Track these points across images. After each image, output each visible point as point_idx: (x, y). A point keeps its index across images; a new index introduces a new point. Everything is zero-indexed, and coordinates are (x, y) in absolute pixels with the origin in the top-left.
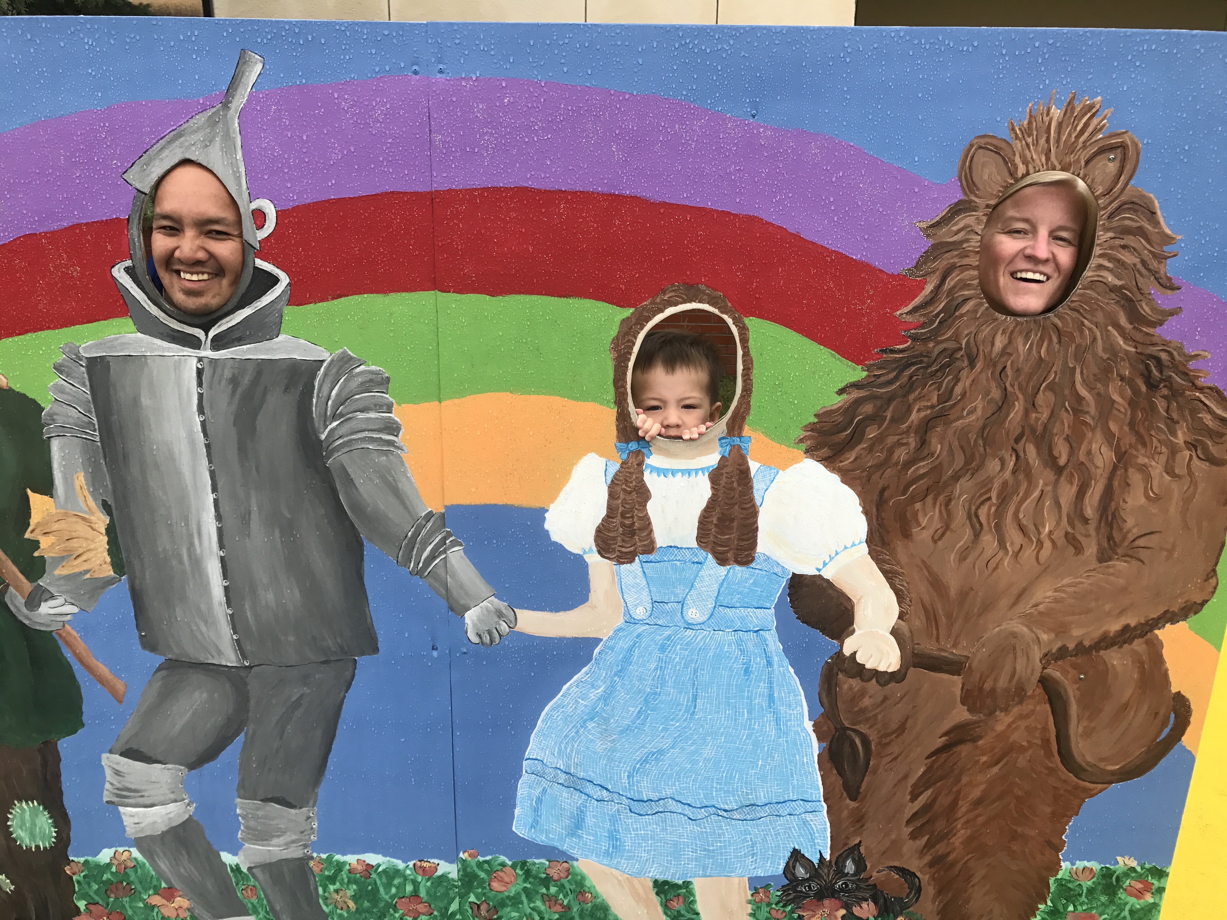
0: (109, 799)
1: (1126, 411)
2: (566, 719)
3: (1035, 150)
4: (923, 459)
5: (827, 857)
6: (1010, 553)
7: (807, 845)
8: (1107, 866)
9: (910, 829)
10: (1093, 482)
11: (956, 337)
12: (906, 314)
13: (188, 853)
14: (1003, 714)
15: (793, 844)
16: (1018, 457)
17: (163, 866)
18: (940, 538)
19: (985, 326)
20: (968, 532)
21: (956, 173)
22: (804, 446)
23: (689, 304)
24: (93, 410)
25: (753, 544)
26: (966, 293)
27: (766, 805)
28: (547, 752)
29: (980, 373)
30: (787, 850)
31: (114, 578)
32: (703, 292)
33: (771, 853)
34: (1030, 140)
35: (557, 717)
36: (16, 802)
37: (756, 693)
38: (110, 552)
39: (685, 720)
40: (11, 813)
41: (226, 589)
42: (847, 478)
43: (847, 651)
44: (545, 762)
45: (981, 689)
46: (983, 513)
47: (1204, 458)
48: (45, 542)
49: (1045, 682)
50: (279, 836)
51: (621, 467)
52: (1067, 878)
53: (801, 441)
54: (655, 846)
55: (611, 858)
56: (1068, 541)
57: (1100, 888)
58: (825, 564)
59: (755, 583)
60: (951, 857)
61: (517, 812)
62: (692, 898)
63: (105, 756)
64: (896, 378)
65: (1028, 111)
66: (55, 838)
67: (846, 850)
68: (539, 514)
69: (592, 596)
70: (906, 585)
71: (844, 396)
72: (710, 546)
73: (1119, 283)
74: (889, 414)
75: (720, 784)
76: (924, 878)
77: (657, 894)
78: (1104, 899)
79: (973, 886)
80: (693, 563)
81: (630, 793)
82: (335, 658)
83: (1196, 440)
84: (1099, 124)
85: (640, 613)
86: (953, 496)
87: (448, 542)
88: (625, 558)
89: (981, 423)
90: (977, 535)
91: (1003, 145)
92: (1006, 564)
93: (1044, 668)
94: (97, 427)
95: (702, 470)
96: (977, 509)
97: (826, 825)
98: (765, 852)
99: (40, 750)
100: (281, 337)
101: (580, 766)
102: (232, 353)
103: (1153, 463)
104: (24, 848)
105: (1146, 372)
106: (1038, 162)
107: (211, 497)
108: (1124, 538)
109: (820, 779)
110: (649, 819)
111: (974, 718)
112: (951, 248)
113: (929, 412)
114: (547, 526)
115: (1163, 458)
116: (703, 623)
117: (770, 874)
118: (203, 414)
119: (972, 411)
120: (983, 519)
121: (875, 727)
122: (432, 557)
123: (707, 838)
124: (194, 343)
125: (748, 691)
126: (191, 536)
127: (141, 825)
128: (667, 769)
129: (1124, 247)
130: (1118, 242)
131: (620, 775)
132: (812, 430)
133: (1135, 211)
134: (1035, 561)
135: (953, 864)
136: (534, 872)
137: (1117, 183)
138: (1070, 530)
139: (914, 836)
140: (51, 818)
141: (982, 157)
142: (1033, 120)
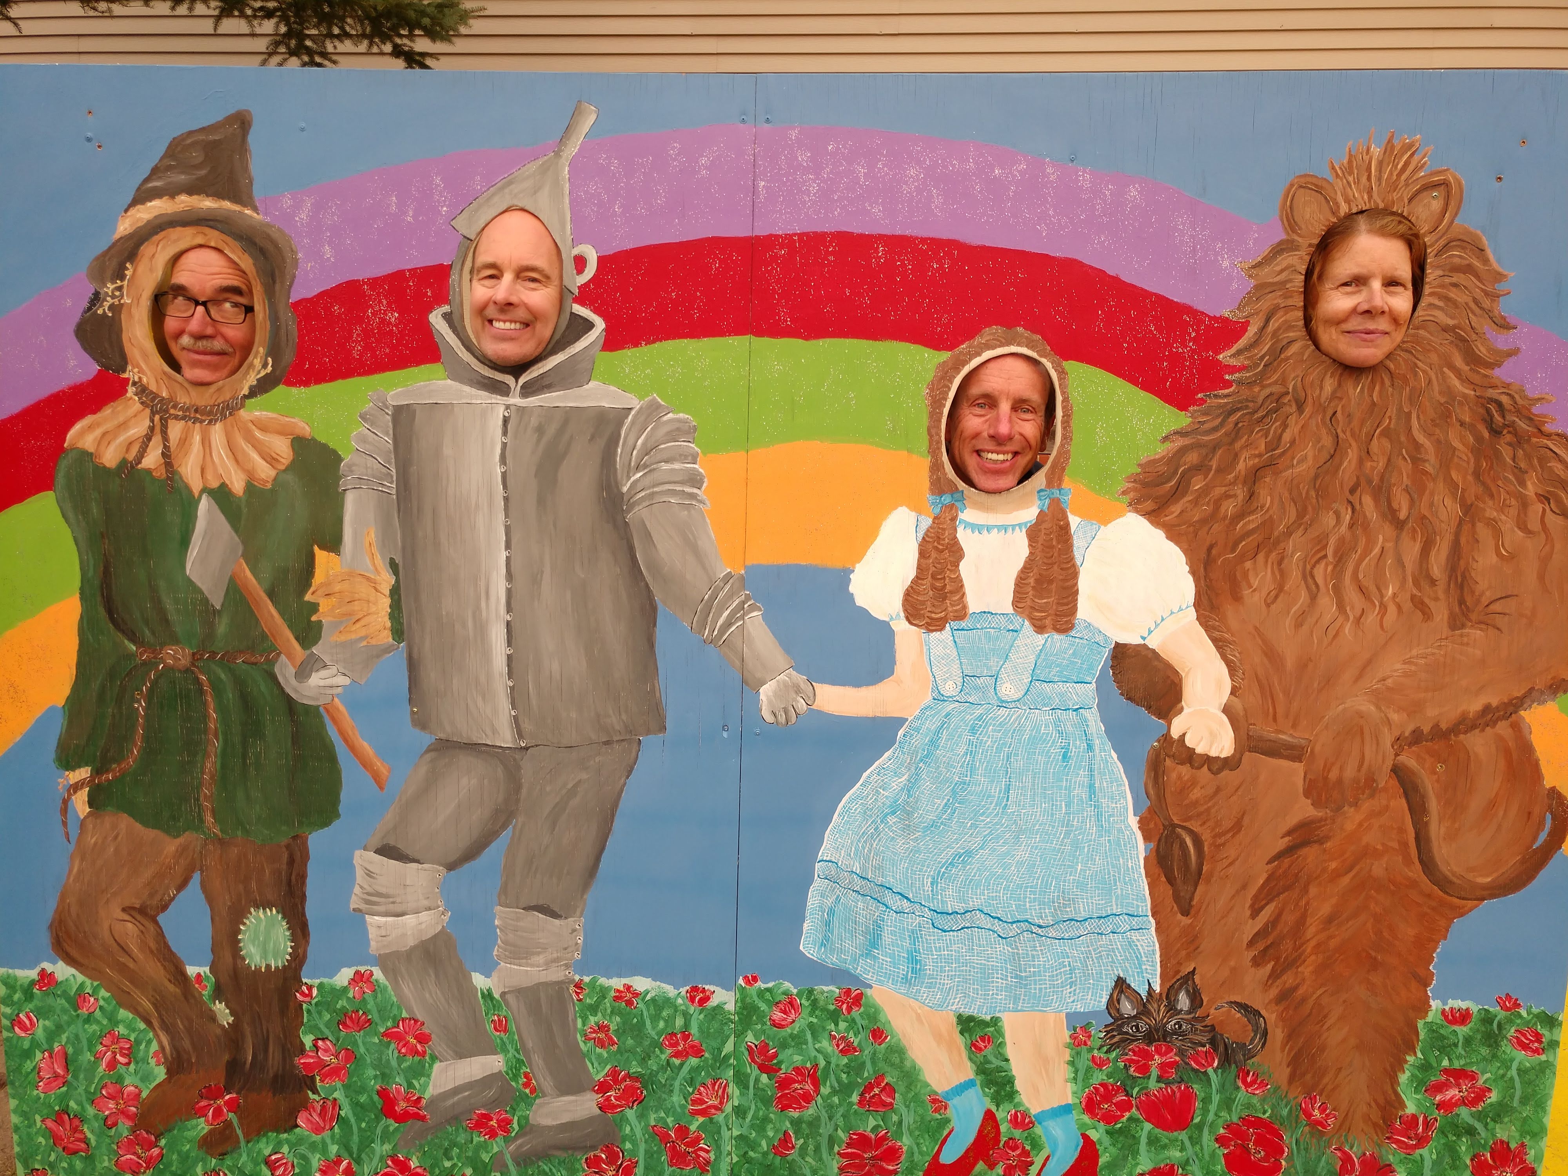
0: (356, 906)
1: (1468, 459)
2: (865, 812)
3: (1358, 189)
4: (1251, 513)
5: (1157, 988)
6: (1351, 618)
7: (1133, 972)
8: (1485, 1007)
9: (1252, 954)
10: (1438, 538)
11: (1283, 381)
12: (1230, 357)
13: (437, 976)
14: (1352, 809)
15: (1118, 970)
16: (1354, 510)
17: (406, 990)
18: (1273, 602)
19: (1311, 369)
20: (1304, 597)
21: (1277, 213)
22: (1126, 499)
23: (1006, 348)
24: (393, 460)
25: (1073, 610)
26: (1291, 334)
27: (1086, 920)
28: (843, 852)
29: (1310, 417)
30: (1111, 978)
31: (393, 645)
32: (1022, 336)
33: (1091, 981)
34: (1351, 179)
35: (855, 810)
36: (252, 910)
37: (1075, 782)
38: (392, 616)
39: (997, 815)
40: (244, 924)
41: (509, 657)
42: (1173, 535)
43: (1175, 733)
44: (839, 864)
45: (1326, 779)
46: (1319, 572)
47: (1558, 512)
48: (324, 605)
49: (1397, 771)
50: (539, 953)
51: (934, 522)
52: (1439, 1022)
53: (1124, 493)
54: (959, 971)
55: (910, 984)
56: (1415, 606)
57: (1479, 1036)
58: (1150, 632)
59: (1074, 654)
60: (1301, 991)
61: (806, 926)
62: (1001, 1040)
63: (358, 853)
64: (1222, 424)
65: (1347, 150)
66: (290, 954)
67: (1178, 980)
68: (843, 576)
69: (898, 669)
70: (1238, 655)
71: (1168, 445)
72: (1027, 613)
73: (1451, 322)
74: (1214, 464)
75: (1034, 893)
76: (1271, 1016)
77: (962, 1033)
78: (1484, 1051)
79: (1328, 1029)
80: (1009, 631)
81: (933, 903)
82: (618, 738)
83: (1548, 492)
84: (1420, 162)
85: (949, 688)
86: (1285, 553)
87: (746, 606)
88: (934, 625)
89: (1312, 473)
90: (1313, 597)
91: (1324, 184)
92: (1347, 631)
93: (1397, 755)
94: (395, 478)
95: (1020, 525)
96: (1312, 569)
97: (1154, 946)
98: (1085, 980)
99: (288, 847)
100: (592, 384)
101: (879, 870)
102: (540, 400)
103: (1503, 517)
104: (253, 968)
105: (1488, 419)
106: (1360, 200)
107: (504, 554)
108: (1478, 601)
109: (1147, 888)
110: (954, 936)
111: (1320, 814)
112: (1274, 288)
113: (1257, 460)
114: (852, 589)
115: (1513, 512)
116: (1018, 701)
117: (1091, 1009)
118: (505, 465)
119: (1304, 459)
120: (1320, 580)
121: (1208, 824)
122: (728, 624)
123: (1019, 961)
124: (502, 389)
125: (1067, 781)
126: (478, 599)
127: (389, 939)
128: (975, 873)
129: (1455, 285)
130: (1447, 280)
131: (923, 881)
132: (1135, 481)
133: (1464, 248)
134: (1378, 627)
135: (1304, 1000)
136: (822, 1003)
137: (1442, 221)
138: (1415, 592)
139: (1257, 962)
140: (289, 929)
141: (1303, 197)
142: (1353, 159)
